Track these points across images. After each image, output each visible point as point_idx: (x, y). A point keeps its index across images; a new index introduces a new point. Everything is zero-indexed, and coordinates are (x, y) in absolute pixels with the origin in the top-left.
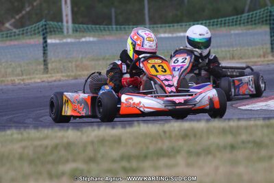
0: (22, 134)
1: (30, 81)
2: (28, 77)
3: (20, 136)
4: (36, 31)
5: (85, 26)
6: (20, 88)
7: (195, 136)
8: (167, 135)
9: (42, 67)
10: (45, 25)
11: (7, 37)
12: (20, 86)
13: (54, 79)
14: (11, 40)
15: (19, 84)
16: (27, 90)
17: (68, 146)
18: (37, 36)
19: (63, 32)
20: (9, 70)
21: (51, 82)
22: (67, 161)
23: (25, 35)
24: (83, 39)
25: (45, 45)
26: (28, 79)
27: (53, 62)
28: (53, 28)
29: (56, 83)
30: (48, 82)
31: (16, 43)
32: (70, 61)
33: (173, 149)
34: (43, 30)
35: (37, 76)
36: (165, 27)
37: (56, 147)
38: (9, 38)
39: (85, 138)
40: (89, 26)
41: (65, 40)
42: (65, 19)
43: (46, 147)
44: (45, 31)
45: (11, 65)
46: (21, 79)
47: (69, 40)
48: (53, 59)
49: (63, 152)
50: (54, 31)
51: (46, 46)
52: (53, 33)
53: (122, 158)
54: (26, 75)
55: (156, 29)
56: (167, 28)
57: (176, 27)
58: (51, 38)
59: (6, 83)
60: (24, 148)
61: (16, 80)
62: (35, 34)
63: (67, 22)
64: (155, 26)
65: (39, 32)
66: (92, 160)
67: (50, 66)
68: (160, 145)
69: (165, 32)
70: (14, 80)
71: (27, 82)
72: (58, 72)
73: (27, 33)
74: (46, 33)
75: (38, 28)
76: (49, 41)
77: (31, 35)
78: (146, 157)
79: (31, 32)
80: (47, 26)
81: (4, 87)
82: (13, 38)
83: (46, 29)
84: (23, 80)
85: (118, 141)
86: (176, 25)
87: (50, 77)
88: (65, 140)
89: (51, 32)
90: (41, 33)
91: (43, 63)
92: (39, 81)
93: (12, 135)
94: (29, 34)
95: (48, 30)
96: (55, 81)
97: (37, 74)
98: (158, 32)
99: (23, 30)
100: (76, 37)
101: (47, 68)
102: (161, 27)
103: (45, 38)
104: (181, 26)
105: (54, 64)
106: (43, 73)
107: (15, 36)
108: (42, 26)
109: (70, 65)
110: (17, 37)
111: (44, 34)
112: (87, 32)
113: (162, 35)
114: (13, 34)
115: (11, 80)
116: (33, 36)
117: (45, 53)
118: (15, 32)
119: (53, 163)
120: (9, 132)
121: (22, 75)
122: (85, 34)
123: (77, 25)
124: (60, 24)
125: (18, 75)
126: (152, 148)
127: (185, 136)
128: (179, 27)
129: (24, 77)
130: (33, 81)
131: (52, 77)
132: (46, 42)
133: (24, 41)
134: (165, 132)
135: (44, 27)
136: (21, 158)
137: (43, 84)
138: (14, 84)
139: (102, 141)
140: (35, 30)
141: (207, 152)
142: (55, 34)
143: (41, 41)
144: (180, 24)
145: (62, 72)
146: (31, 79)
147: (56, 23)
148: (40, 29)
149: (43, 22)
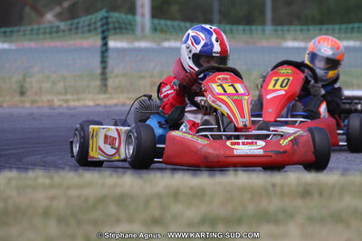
0: (51, 178)
1: (77, 104)
2: (75, 97)
3: (47, 181)
4: (93, 27)
5: (169, 23)
6: (61, 114)
7: (321, 194)
8: (278, 190)
9: (98, 83)
10: (107, 18)
11: (44, 33)
12: (61, 111)
13: (115, 101)
14: (52, 38)
15: (60, 106)
16: (72, 116)
17: (121, 199)
18: (93, 33)
19: (133, 31)
20: (46, 86)
21: (110, 106)
22: (118, 221)
23: (73, 31)
24: (166, 44)
25: (104, 49)
26: (74, 100)
27: (116, 76)
28: (119, 22)
29: (116, 109)
30: (106, 106)
31: (58, 43)
32: (142, 77)
33: (284, 211)
34: (102, 26)
35: (90, 96)
36: (295, 30)
37: (101, 200)
38: (48, 36)
39: (148, 189)
40: (176, 23)
41: (137, 44)
42: (139, 10)
43: (86, 200)
44: (105, 27)
45: (48, 77)
46: (63, 100)
47: (143, 44)
48: (116, 72)
49: (113, 208)
50: (120, 28)
51: (107, 50)
52: (118, 31)
53: (204, 220)
54: (72, 94)
55: (280, 32)
56: (298, 33)
57: (311, 32)
58: (115, 40)
59: (40, 104)
60: (52, 198)
61: (56, 101)
62: (89, 31)
63: (143, 15)
64: (279, 28)
65: (96, 29)
66: (156, 221)
67: (110, 82)
68: (264, 204)
69: (295, 39)
70: (53, 101)
71: (72, 104)
72: (122, 92)
73: (77, 28)
74: (108, 30)
75: (95, 23)
76: (112, 44)
77: (83, 32)
78: (239, 221)
79: (83, 27)
80: (110, 20)
81: (35, 111)
82: (54, 35)
83: (107, 24)
84: (66, 101)
85: (199, 195)
86: (311, 28)
87: (108, 99)
88: (118, 191)
89: (115, 29)
90: (100, 30)
91: (100, 77)
92: (91, 103)
93: (35, 179)
94: (80, 30)
95: (111, 26)
96: (116, 105)
97: (89, 93)
98: (284, 39)
99: (72, 24)
100: (154, 40)
101: (106, 85)
102: (289, 30)
103: (104, 39)
104: (321, 30)
105: (117, 80)
106: (99, 93)
107: (57, 32)
108: (101, 19)
109: (142, 82)
110: (61, 34)
111: (103, 32)
112: (171, 33)
113: (290, 44)
114: (54, 29)
115: (48, 101)
116: (87, 35)
117: (104, 62)
118: (58, 27)
119: (95, 223)
120: (31, 174)
121: (66, 93)
122: (168, 36)
123: (156, 21)
124: (130, 17)
125: (59, 93)
126: (251, 208)
127: (306, 193)
128: (317, 32)
129: (69, 97)
130: (81, 103)
131: (112, 98)
132: (106, 44)
133: (71, 42)
134: (274, 185)
135: (104, 21)
136: (46, 214)
137: (98, 109)
138: (51, 107)
139: (176, 194)
140: (89, 25)
141: (338, 218)
142: (122, 33)
143: (99, 42)
144: (318, 27)
145: (129, 92)
146: (79, 100)
147: (123, 16)
148: (99, 24)
149: (103, 13)
